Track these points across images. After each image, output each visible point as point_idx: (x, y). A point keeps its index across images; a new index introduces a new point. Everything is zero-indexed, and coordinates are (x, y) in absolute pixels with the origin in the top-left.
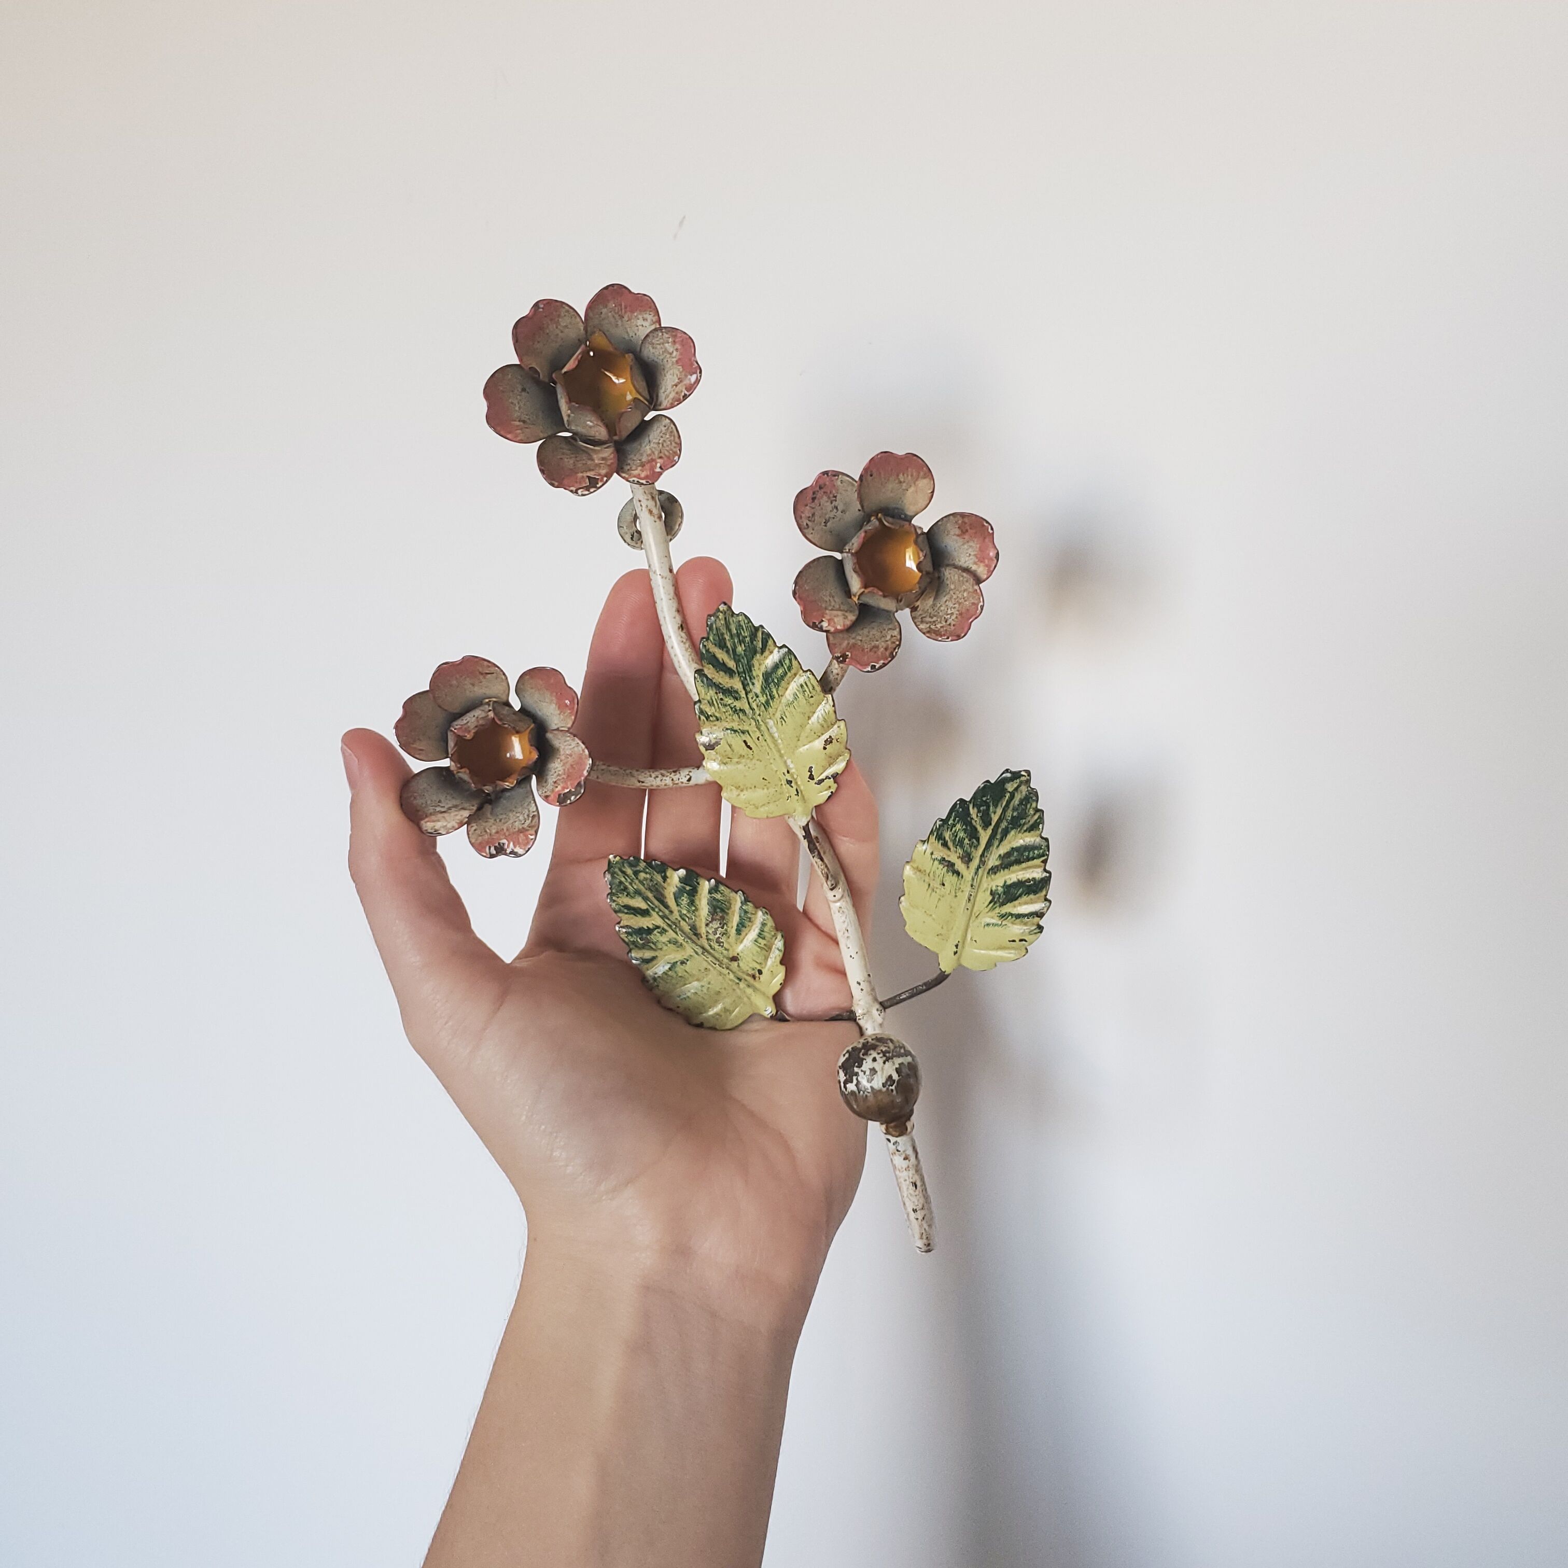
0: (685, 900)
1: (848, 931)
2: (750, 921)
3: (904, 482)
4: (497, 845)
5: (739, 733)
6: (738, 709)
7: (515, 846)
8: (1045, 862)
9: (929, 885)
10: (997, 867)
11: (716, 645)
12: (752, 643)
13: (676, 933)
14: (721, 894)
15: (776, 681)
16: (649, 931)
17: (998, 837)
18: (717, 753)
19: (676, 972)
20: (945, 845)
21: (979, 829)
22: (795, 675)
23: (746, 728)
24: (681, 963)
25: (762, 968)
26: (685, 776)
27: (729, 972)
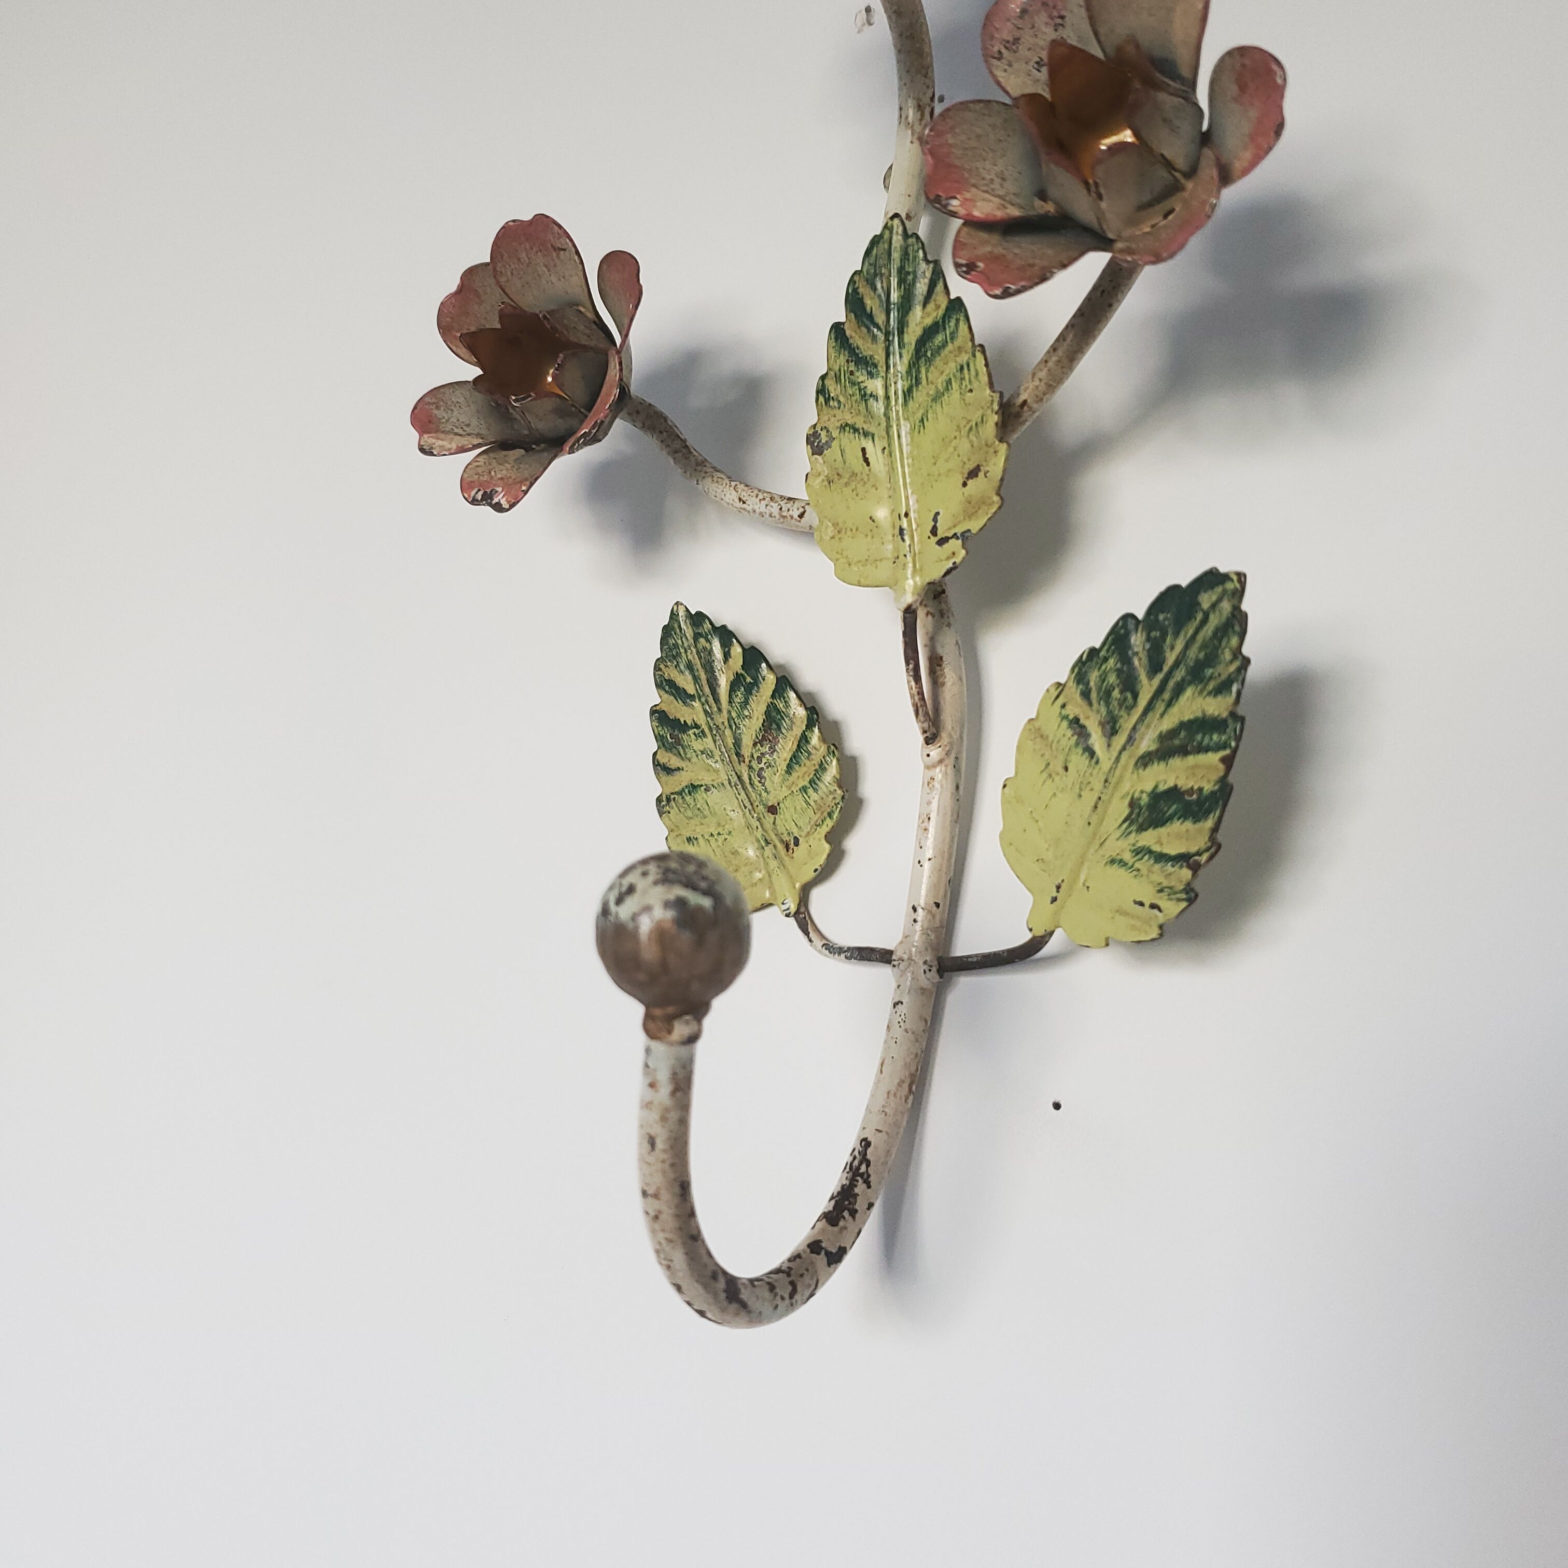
0: (739, 697)
2: (808, 758)
4: (489, 492)
5: (859, 433)
6: (869, 392)
7: (503, 497)
9: (1048, 764)
10: (1152, 754)
11: (868, 282)
12: (915, 286)
13: (716, 743)
14: (785, 702)
15: (930, 353)
16: (684, 728)
17: (1166, 696)
18: (824, 462)
19: (695, 800)
20: (1086, 695)
21: (1143, 677)
22: (960, 350)
23: (872, 429)
24: (705, 790)
25: (800, 836)
26: (798, 509)
27: (759, 827)
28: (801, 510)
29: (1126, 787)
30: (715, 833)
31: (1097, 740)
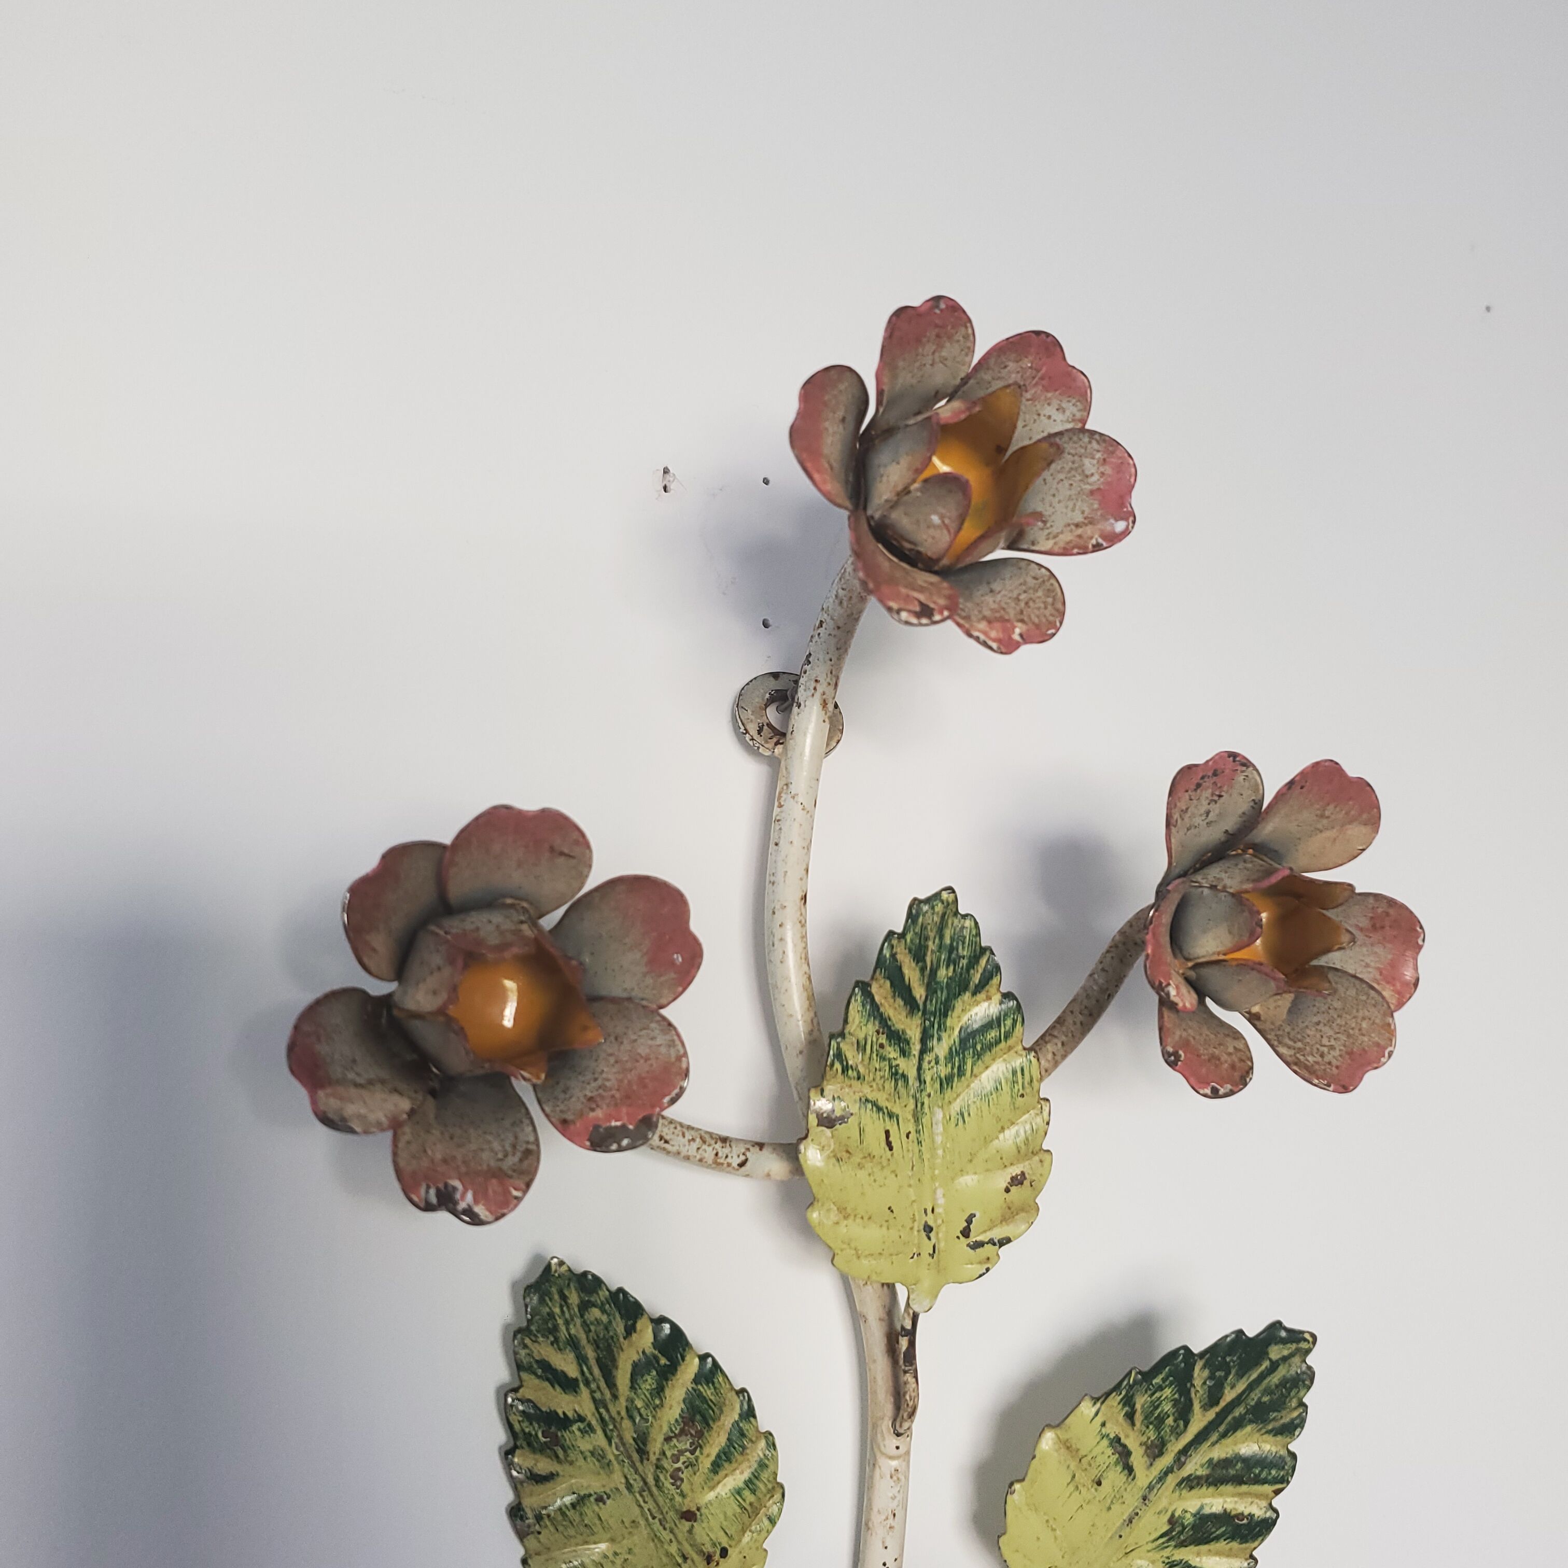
0: (649, 1382)
1: (894, 1515)
3: (1328, 817)
4: (441, 1186)
5: (884, 1113)
6: (900, 1071)
7: (476, 1201)
8: (1277, 1492)
9: (1074, 1476)
10: (1199, 1478)
11: (910, 951)
12: (968, 971)
13: (609, 1440)
14: (715, 1388)
15: (979, 1047)
16: (565, 1422)
17: (1222, 1428)
18: (833, 1137)
19: (581, 1514)
20: (1130, 1416)
21: (1197, 1406)
22: (1010, 1048)
23: (896, 1110)
24: (596, 1500)
25: (730, 1546)
26: (739, 1156)
27: (673, 1539)
28: (742, 1158)
29: (1163, 1503)
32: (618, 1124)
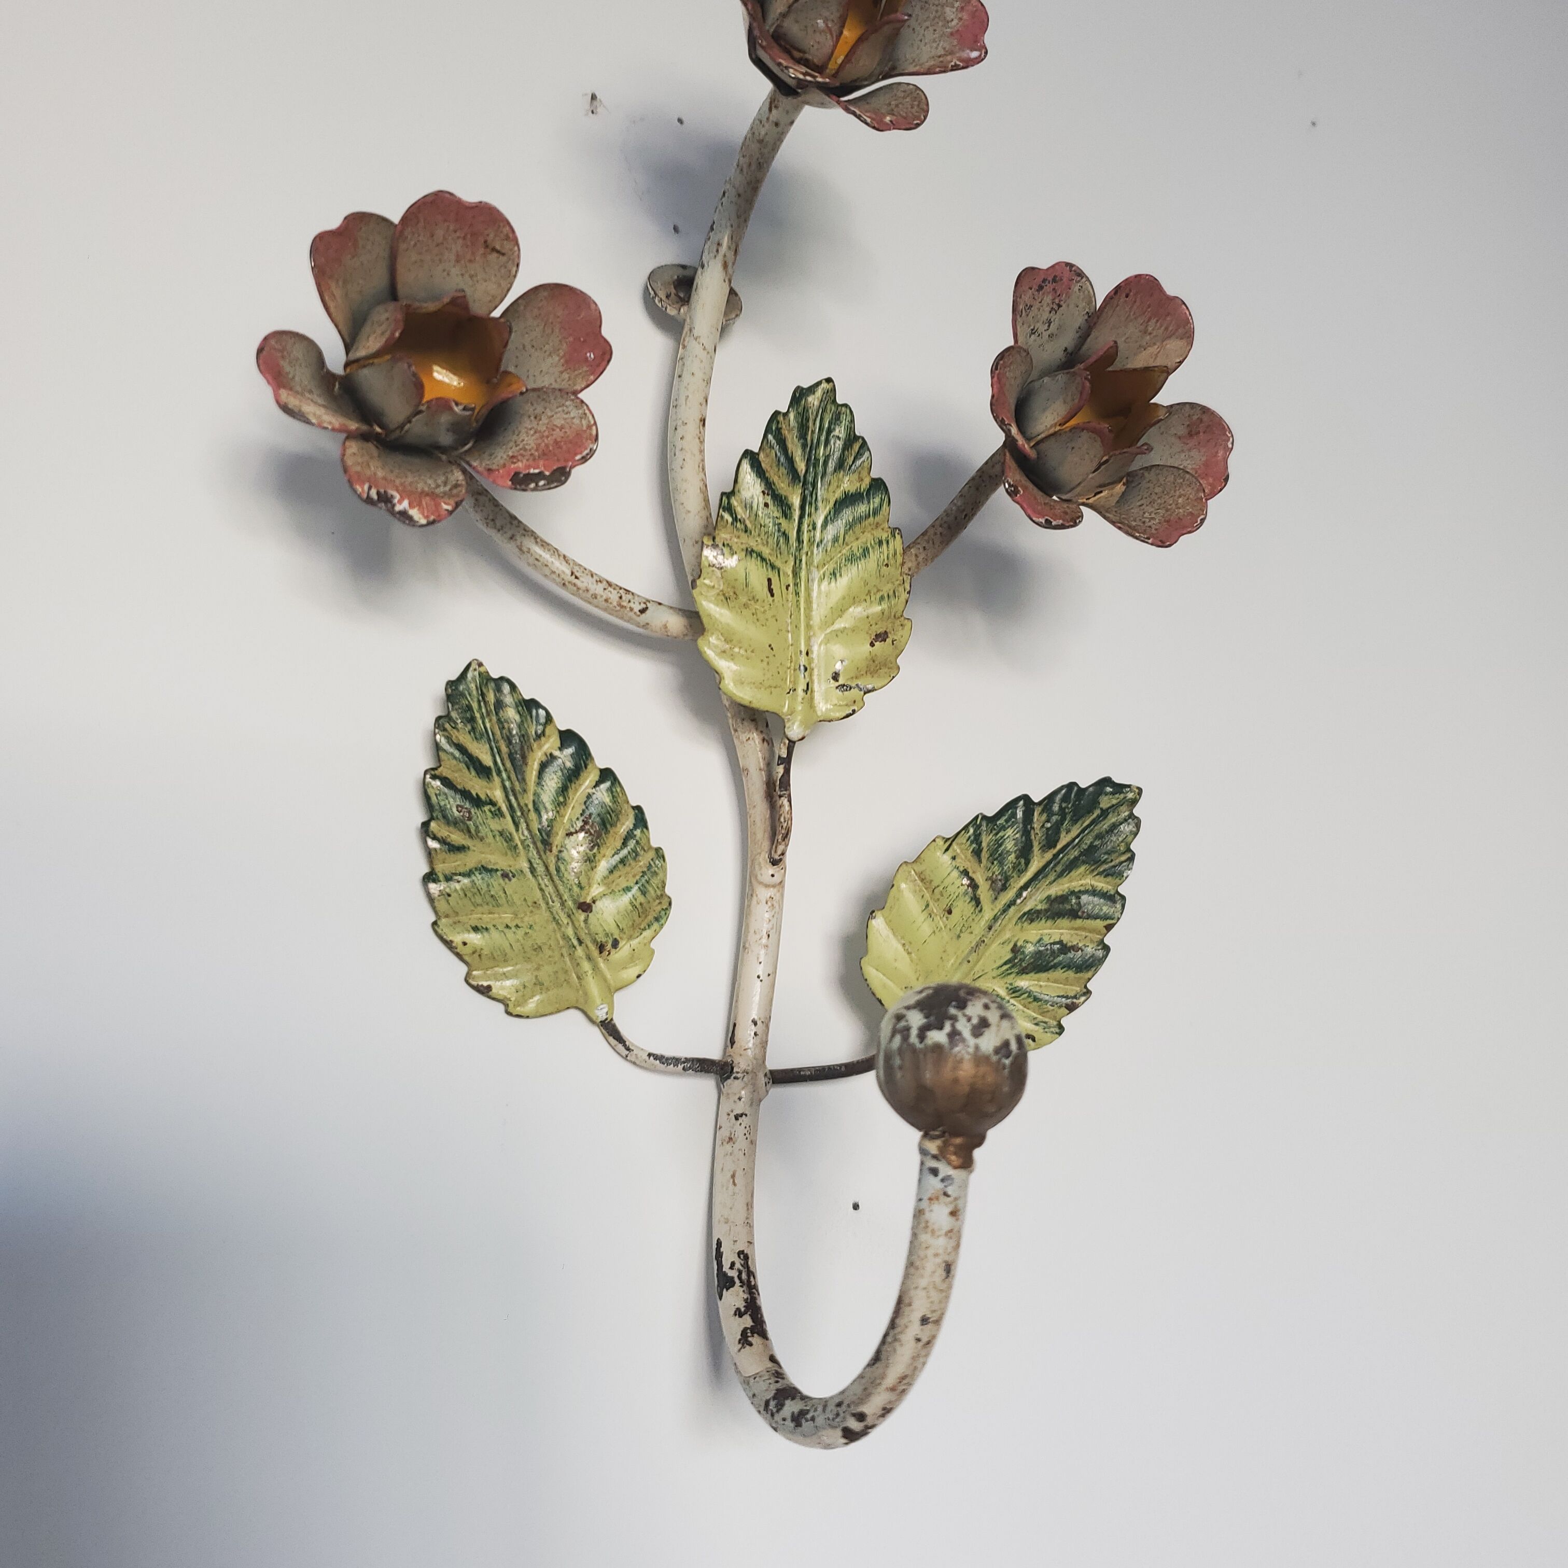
0: (554, 782)
1: (769, 936)
2: (635, 859)
4: (382, 491)
6: (782, 530)
7: (411, 505)
8: (1109, 928)
9: (927, 906)
10: (1038, 912)
11: (793, 429)
12: (842, 451)
13: (516, 825)
14: (613, 797)
15: (850, 518)
16: (478, 802)
17: (1059, 868)
18: (722, 577)
19: (488, 885)
20: (977, 853)
21: (1036, 847)
22: (877, 525)
23: (778, 563)
24: (502, 875)
25: (621, 938)
26: (640, 603)
27: (570, 923)
28: (643, 606)
29: (1007, 935)
30: (512, 925)
31: (984, 892)
32: (537, 471)
